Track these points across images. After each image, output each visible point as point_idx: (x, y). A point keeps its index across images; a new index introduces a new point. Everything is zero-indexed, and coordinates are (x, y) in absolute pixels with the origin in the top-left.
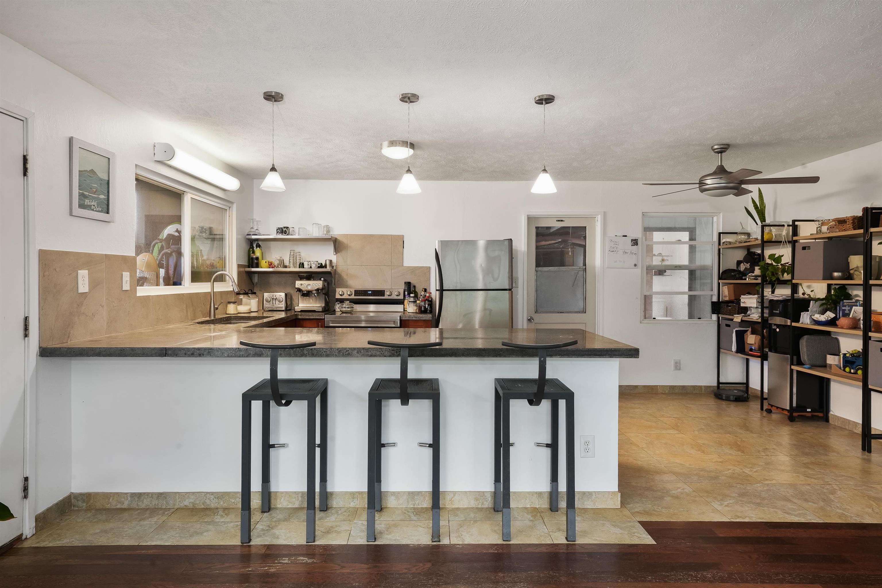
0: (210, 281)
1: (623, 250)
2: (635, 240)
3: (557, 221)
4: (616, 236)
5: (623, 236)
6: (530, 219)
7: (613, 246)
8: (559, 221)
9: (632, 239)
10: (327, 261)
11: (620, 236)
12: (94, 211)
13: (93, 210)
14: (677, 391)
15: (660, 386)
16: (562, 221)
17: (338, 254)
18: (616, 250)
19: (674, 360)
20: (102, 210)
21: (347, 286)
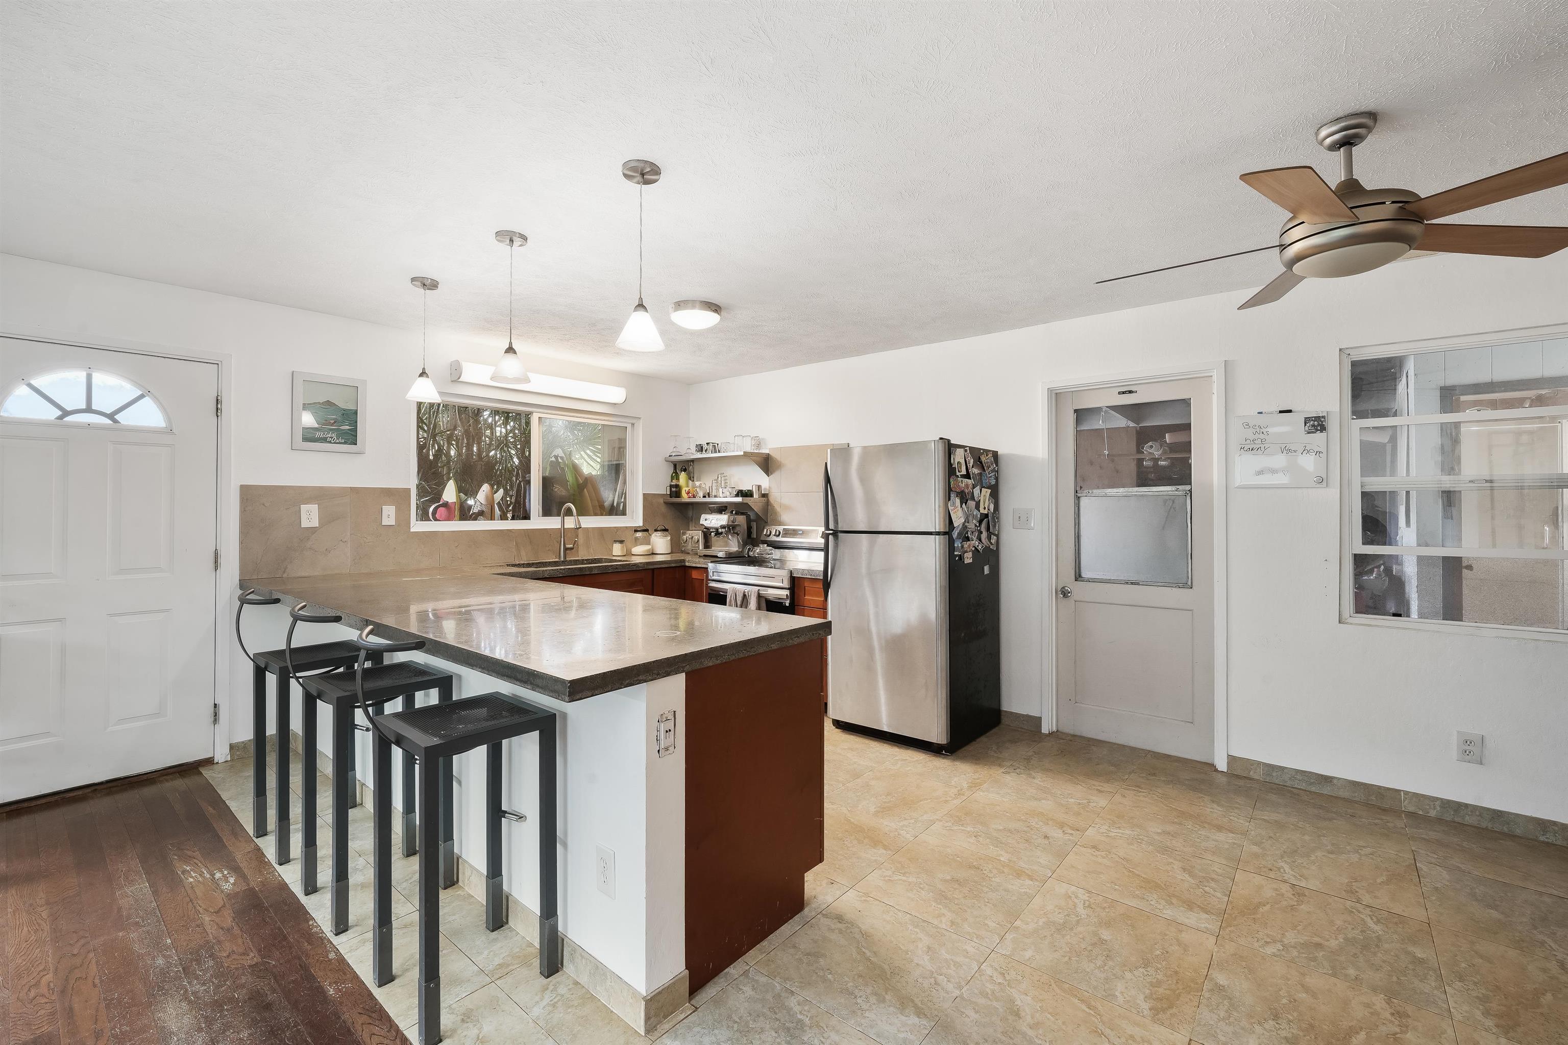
0: (559, 515)
1: (1281, 445)
2: (1317, 418)
3: (1119, 393)
4: (1261, 413)
5: (1281, 412)
6: (1057, 397)
7: (1252, 437)
8: (1124, 393)
9: (1306, 418)
10: (754, 486)
11: (1271, 413)
12: (332, 443)
13: (330, 442)
14: (1468, 820)
15: (1406, 793)
16: (1130, 392)
17: (771, 477)
18: (1260, 446)
19: (1458, 732)
20: (345, 442)
21: (781, 523)
